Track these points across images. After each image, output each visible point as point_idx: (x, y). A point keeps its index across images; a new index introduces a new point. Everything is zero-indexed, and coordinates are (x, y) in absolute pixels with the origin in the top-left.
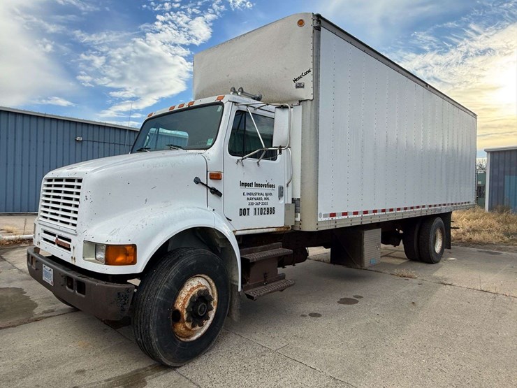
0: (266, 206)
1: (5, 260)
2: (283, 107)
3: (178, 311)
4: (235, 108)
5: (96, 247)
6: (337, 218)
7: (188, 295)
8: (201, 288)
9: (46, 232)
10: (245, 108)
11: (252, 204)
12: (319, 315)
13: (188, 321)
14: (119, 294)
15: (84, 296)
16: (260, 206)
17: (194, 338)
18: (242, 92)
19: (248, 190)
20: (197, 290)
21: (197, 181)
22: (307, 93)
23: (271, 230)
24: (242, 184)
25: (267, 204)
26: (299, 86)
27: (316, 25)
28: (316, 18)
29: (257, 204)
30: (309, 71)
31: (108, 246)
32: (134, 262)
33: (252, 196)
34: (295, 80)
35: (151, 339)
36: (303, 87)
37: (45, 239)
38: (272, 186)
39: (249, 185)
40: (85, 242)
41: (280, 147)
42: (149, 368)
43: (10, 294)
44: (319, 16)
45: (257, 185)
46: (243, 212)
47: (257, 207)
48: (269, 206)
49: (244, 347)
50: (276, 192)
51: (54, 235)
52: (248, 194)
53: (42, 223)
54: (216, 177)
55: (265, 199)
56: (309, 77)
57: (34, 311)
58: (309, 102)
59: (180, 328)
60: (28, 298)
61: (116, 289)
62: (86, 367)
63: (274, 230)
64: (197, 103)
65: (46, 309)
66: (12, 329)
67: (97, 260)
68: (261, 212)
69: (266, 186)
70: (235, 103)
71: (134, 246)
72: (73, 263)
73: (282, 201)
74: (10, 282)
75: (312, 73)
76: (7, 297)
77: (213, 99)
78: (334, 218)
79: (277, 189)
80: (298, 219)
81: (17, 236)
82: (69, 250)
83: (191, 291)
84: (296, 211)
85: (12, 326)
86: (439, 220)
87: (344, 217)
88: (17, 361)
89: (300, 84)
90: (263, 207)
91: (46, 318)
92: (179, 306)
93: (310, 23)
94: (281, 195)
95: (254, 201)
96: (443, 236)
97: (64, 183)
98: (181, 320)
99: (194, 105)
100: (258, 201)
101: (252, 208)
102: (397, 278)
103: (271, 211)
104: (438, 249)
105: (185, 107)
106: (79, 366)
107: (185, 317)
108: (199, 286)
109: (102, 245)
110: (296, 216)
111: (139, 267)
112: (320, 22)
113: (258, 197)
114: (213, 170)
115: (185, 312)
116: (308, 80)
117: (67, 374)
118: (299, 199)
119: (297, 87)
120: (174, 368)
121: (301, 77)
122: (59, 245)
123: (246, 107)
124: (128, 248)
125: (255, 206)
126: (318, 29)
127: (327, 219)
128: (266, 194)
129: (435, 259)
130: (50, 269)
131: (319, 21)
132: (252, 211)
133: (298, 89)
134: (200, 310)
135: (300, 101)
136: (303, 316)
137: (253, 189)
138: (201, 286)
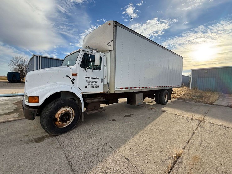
0: (96, 85)
2: (97, 52)
3: (56, 118)
4: (84, 53)
6: (123, 89)
7: (60, 113)
8: (66, 111)
10: (87, 53)
11: (90, 84)
12: (115, 120)
13: (60, 121)
14: (32, 112)
16: (93, 85)
17: (65, 127)
18: (89, 48)
19: (88, 79)
21: (67, 76)
22: (111, 48)
23: (98, 93)
24: (86, 78)
26: (109, 46)
27: (114, 24)
28: (115, 22)
29: (92, 84)
30: (112, 41)
32: (38, 102)
34: (108, 44)
36: (110, 46)
38: (98, 79)
39: (88, 78)
41: (97, 65)
44: (116, 22)
45: (92, 78)
46: (86, 87)
47: (92, 85)
48: (97, 85)
50: (100, 80)
52: (88, 81)
54: (75, 75)
55: (95, 83)
56: (112, 43)
58: (112, 51)
59: (57, 123)
61: (31, 110)
63: (99, 93)
68: (94, 87)
69: (96, 78)
70: (84, 51)
71: (38, 97)
73: (103, 83)
75: (113, 41)
77: (78, 50)
78: (122, 89)
83: (62, 112)
84: (108, 87)
86: (167, 91)
87: (126, 89)
89: (109, 45)
90: (94, 85)
92: (56, 116)
93: (113, 24)
94: (102, 81)
95: (91, 83)
98: (57, 121)
99: (74, 52)
100: (92, 83)
101: (90, 86)
102: (149, 109)
103: (98, 87)
104: (166, 100)
105: (72, 53)
107: (59, 120)
108: (65, 110)
109: (28, 96)
110: (108, 89)
111: (40, 104)
114: (74, 73)
115: (58, 118)
118: (109, 83)
120: (56, 136)
121: (109, 43)
124: (36, 97)
126: (115, 26)
127: (119, 90)
128: (96, 81)
129: (164, 103)
131: (116, 23)
134: (65, 118)
135: (110, 51)
136: (110, 120)
137: (90, 79)
138: (67, 110)
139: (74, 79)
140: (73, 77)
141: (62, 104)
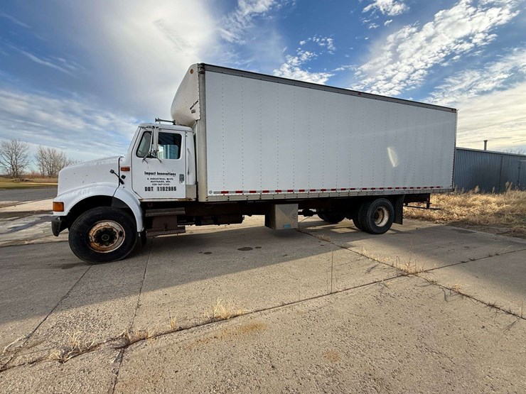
0: (168, 186)
3: (90, 236)
4: (143, 130)
6: (229, 194)
7: (97, 229)
10: (150, 130)
11: (156, 184)
12: (210, 253)
16: (162, 186)
19: (151, 176)
21: (112, 172)
22: (196, 116)
23: (173, 200)
24: (147, 173)
26: (193, 112)
27: (200, 70)
28: (200, 66)
29: (160, 185)
30: (197, 102)
32: (63, 211)
33: (155, 180)
34: (190, 109)
36: (195, 112)
38: (173, 174)
39: (152, 174)
44: (203, 65)
45: (158, 174)
46: (148, 189)
48: (171, 186)
50: (177, 178)
52: (151, 179)
54: (127, 169)
55: (167, 182)
56: (198, 105)
58: (199, 121)
63: (177, 199)
68: (163, 189)
69: (167, 174)
71: (63, 203)
73: (184, 183)
75: (199, 102)
78: (225, 194)
79: (177, 176)
87: (239, 194)
89: (193, 110)
90: (165, 186)
93: (196, 70)
94: (182, 178)
95: (158, 183)
100: (160, 183)
101: (155, 188)
103: (173, 189)
107: (94, 240)
108: (105, 226)
111: (65, 213)
112: (204, 68)
113: (160, 180)
114: (124, 166)
115: (93, 237)
116: (197, 107)
121: (194, 106)
125: (158, 186)
127: (218, 195)
128: (168, 179)
131: (202, 67)
133: (193, 114)
135: (196, 121)
136: (200, 253)
137: (157, 176)
138: (109, 226)
139: (124, 177)
140: (122, 173)
141: (99, 215)
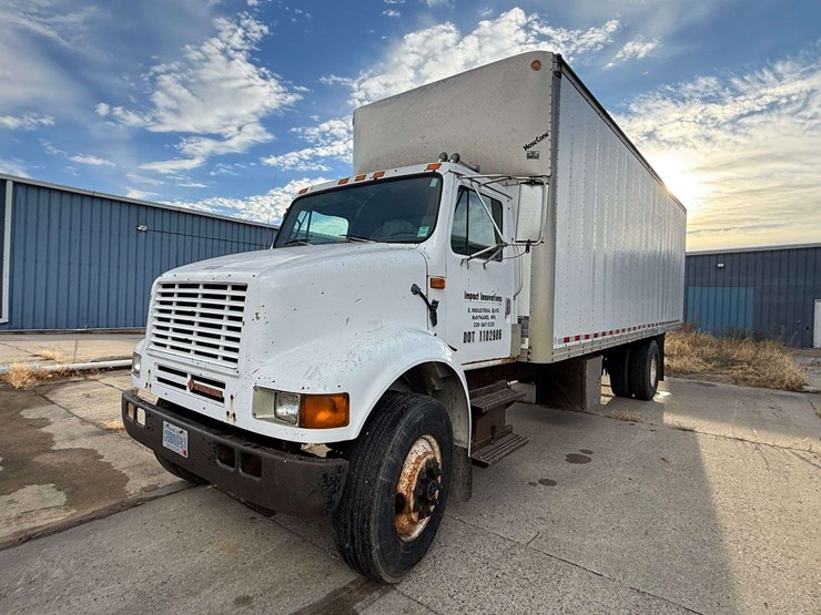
0: (493, 329)
1: (52, 402)
2: (535, 183)
3: (401, 495)
4: (458, 183)
5: (279, 397)
6: (571, 344)
7: (415, 469)
8: (429, 457)
9: (162, 368)
10: (467, 183)
11: (478, 325)
12: (554, 483)
13: (415, 510)
14: (325, 476)
15: (258, 479)
16: (486, 328)
18: (458, 160)
19: (473, 304)
20: (425, 460)
21: (416, 290)
22: (540, 167)
23: (496, 363)
24: (469, 296)
25: (493, 324)
26: (531, 156)
27: (557, 69)
28: (556, 60)
29: (483, 325)
30: (546, 135)
31: (304, 396)
32: (345, 423)
33: (478, 314)
34: (526, 147)
35: (370, 546)
36: (537, 157)
37: (160, 380)
38: (499, 299)
39: (474, 297)
40: (256, 388)
41: (529, 242)
42: (352, 587)
43: (79, 460)
44: (559, 58)
45: (484, 298)
46: (468, 337)
47: (483, 329)
48: (496, 328)
49: (477, 541)
50: (503, 307)
51: (184, 375)
52: (474, 310)
53: (154, 353)
54: (438, 284)
55: (492, 317)
56: (546, 144)
57: (127, 488)
59: (403, 521)
60: (108, 465)
61: (321, 468)
62: (248, 591)
63: (500, 362)
64: (389, 174)
65: (144, 485)
66: (100, 521)
67: (279, 419)
68: (487, 336)
69: (492, 298)
70: (458, 175)
71: (346, 396)
72: (230, 422)
73: (509, 321)
74: (72, 438)
75: (549, 137)
76: (74, 464)
77: (421, 169)
78: (568, 344)
79: (504, 302)
80: (526, 346)
81: (65, 366)
82: (222, 400)
83: (417, 462)
84: (523, 335)
85: (99, 518)
86: (654, 344)
87: (576, 343)
88: (127, 584)
89: (533, 153)
90: (489, 329)
91: (151, 499)
92: (402, 488)
93: (549, 67)
94: (508, 309)
95: (480, 322)
96: (657, 364)
97: (201, 291)
98: (406, 510)
99: (385, 177)
100: (483, 321)
101: (478, 332)
102: (617, 422)
103: (497, 335)
104: (652, 380)
105: (367, 179)
106: (237, 589)
107: (412, 504)
108: (425, 454)
109: (293, 395)
110: (523, 342)
111: (351, 432)
112: (560, 67)
113: (483, 314)
114: (435, 274)
115: (412, 496)
116: (544, 148)
117: (222, 606)
118: (527, 318)
119: (529, 157)
120: (394, 586)
121: (535, 143)
122: (193, 391)
123: (469, 181)
124: (337, 400)
125: (480, 328)
126: (558, 75)
127: (561, 346)
128: (493, 311)
129: (649, 392)
130: (180, 430)
131: (559, 65)
132: (477, 336)
133: (531, 160)
134: (430, 491)
136: (531, 484)
137: (479, 304)
138: (428, 453)
139: (436, 303)
140: (433, 294)
